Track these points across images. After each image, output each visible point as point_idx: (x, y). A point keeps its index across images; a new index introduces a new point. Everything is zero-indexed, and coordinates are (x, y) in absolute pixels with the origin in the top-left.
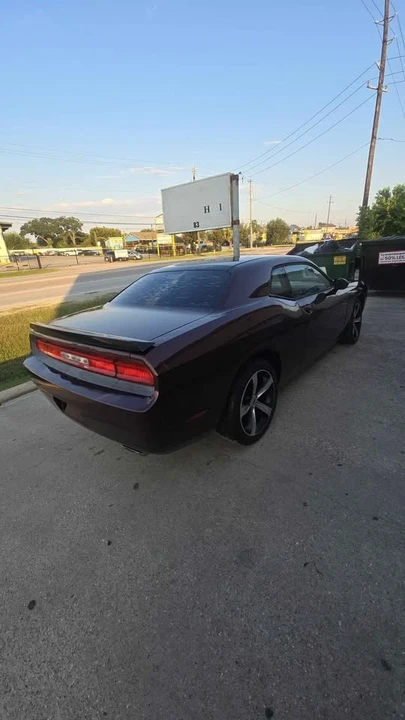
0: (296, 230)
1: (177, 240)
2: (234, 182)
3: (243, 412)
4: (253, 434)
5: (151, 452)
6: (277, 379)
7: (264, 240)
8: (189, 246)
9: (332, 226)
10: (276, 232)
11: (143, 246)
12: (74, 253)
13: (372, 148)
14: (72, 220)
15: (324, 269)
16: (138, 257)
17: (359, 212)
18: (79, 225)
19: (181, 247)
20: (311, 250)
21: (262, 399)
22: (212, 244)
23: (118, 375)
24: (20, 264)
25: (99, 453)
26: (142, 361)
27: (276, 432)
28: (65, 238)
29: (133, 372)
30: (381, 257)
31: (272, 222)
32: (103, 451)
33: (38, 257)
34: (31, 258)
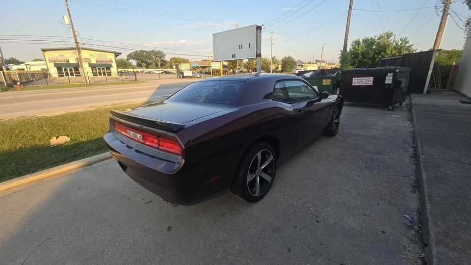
0: (300, 64)
1: (224, 67)
2: (259, 30)
3: (250, 178)
4: (257, 194)
5: (181, 204)
6: (277, 157)
7: (280, 69)
8: (232, 71)
9: (324, 62)
10: (288, 64)
11: (202, 69)
12: (158, 72)
13: (349, 15)
14: (159, 52)
15: (316, 87)
16: (199, 76)
17: (341, 53)
18: (164, 56)
19: (227, 71)
20: (308, 75)
21: (265, 170)
22: (246, 70)
23: (160, 147)
24: (124, 77)
25: (149, 202)
26: (174, 137)
27: (274, 194)
28: (154, 63)
29: (171, 145)
30: (354, 81)
31: (286, 58)
32: (151, 201)
33: (135, 73)
34: (131, 74)
